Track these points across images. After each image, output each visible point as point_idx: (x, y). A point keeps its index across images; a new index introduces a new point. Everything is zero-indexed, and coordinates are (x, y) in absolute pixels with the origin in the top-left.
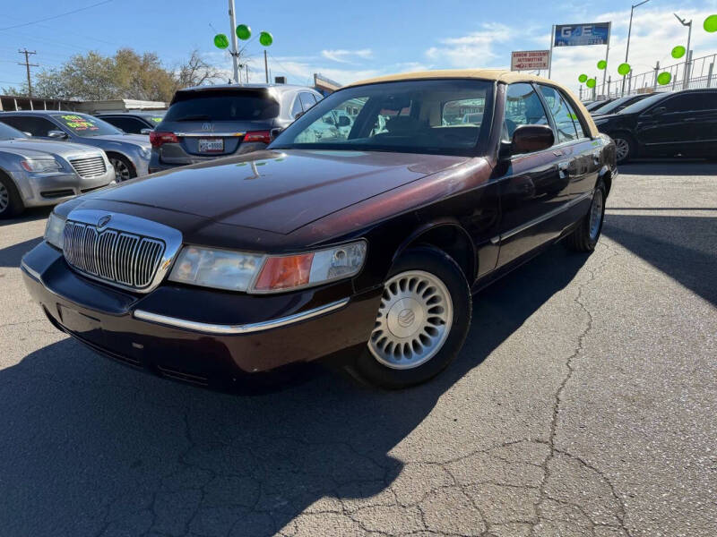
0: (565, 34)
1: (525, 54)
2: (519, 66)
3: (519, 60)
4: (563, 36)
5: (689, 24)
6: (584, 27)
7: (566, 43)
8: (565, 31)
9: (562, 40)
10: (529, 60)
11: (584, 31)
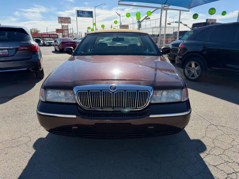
0: (80, 13)
1: (62, 18)
2: (61, 22)
3: (61, 20)
4: (79, 14)
5: (120, 15)
6: (85, 12)
7: (81, 16)
8: (80, 12)
9: (79, 15)
10: (64, 20)
11: (86, 13)
